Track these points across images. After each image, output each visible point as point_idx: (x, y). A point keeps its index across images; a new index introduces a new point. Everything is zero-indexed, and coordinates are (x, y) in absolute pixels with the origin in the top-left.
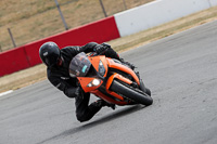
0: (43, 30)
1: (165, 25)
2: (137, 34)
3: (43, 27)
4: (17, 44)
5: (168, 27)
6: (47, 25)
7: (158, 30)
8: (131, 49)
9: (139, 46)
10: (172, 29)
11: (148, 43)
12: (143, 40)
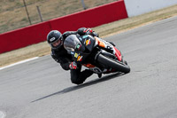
0: (65, 9)
1: (165, 9)
2: (142, 15)
3: (65, 6)
4: (43, 19)
5: (168, 11)
6: (69, 5)
7: (159, 13)
8: (136, 27)
9: (143, 26)
10: (171, 13)
11: (150, 23)
12: (147, 21)
